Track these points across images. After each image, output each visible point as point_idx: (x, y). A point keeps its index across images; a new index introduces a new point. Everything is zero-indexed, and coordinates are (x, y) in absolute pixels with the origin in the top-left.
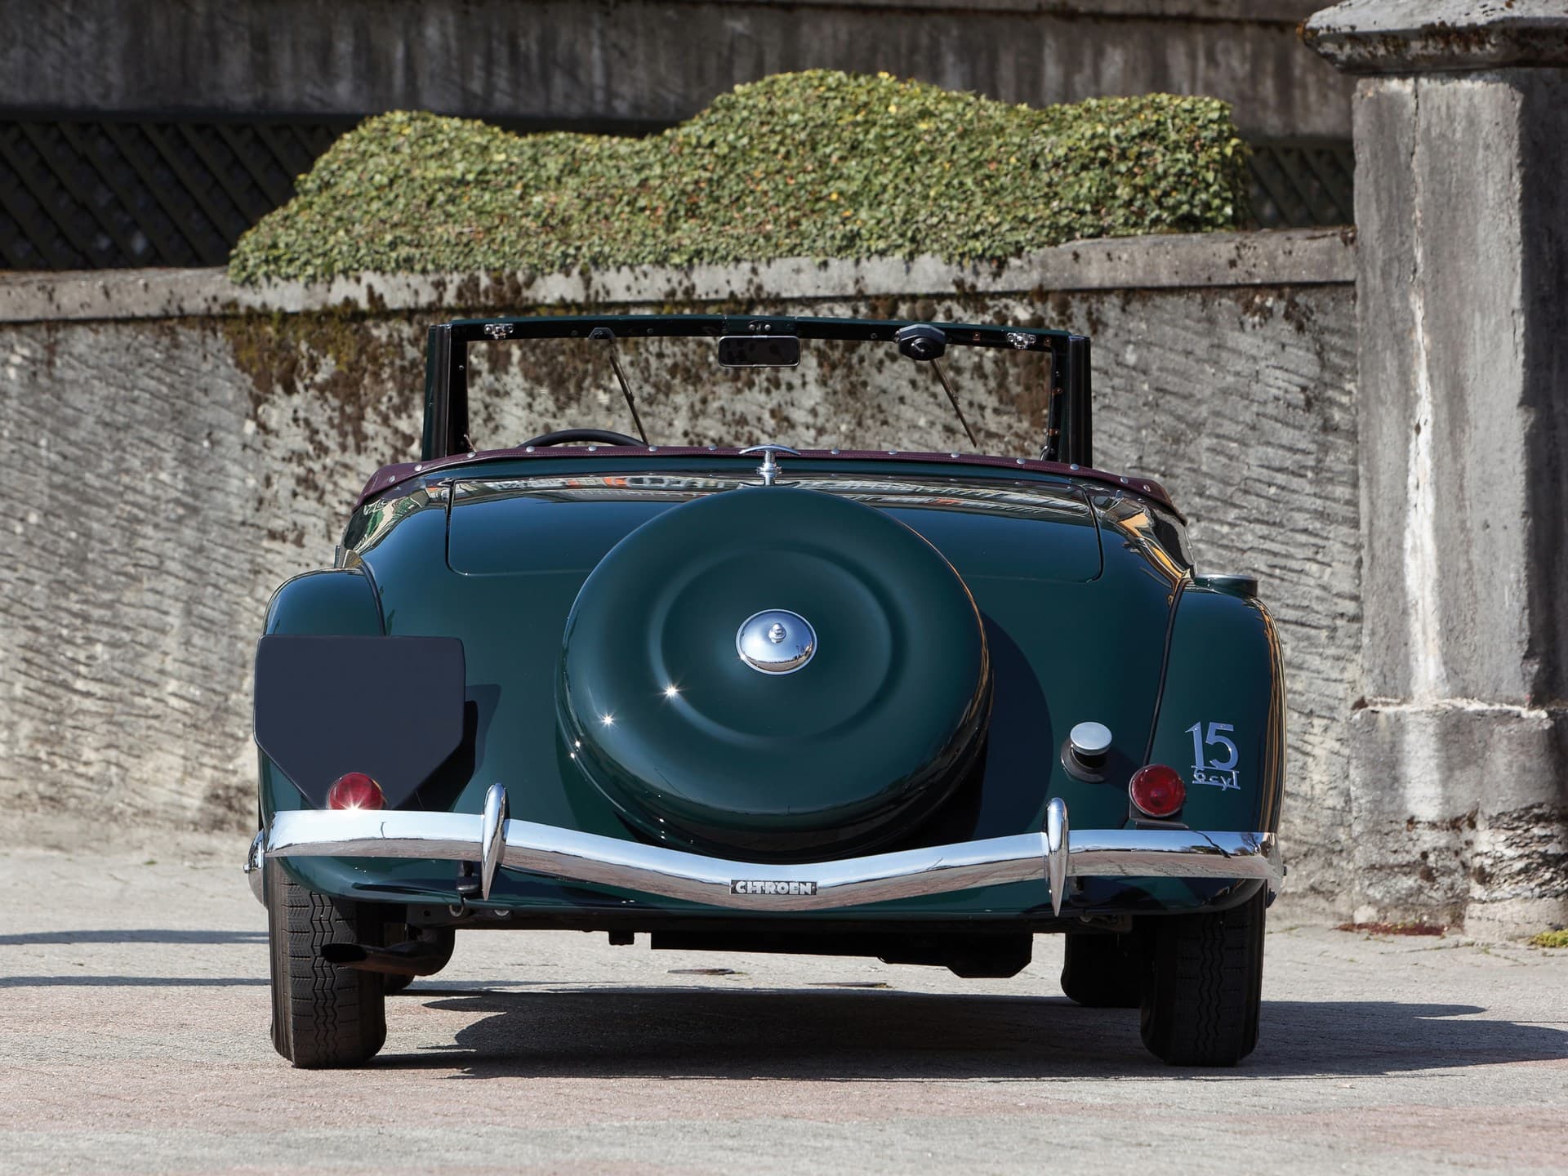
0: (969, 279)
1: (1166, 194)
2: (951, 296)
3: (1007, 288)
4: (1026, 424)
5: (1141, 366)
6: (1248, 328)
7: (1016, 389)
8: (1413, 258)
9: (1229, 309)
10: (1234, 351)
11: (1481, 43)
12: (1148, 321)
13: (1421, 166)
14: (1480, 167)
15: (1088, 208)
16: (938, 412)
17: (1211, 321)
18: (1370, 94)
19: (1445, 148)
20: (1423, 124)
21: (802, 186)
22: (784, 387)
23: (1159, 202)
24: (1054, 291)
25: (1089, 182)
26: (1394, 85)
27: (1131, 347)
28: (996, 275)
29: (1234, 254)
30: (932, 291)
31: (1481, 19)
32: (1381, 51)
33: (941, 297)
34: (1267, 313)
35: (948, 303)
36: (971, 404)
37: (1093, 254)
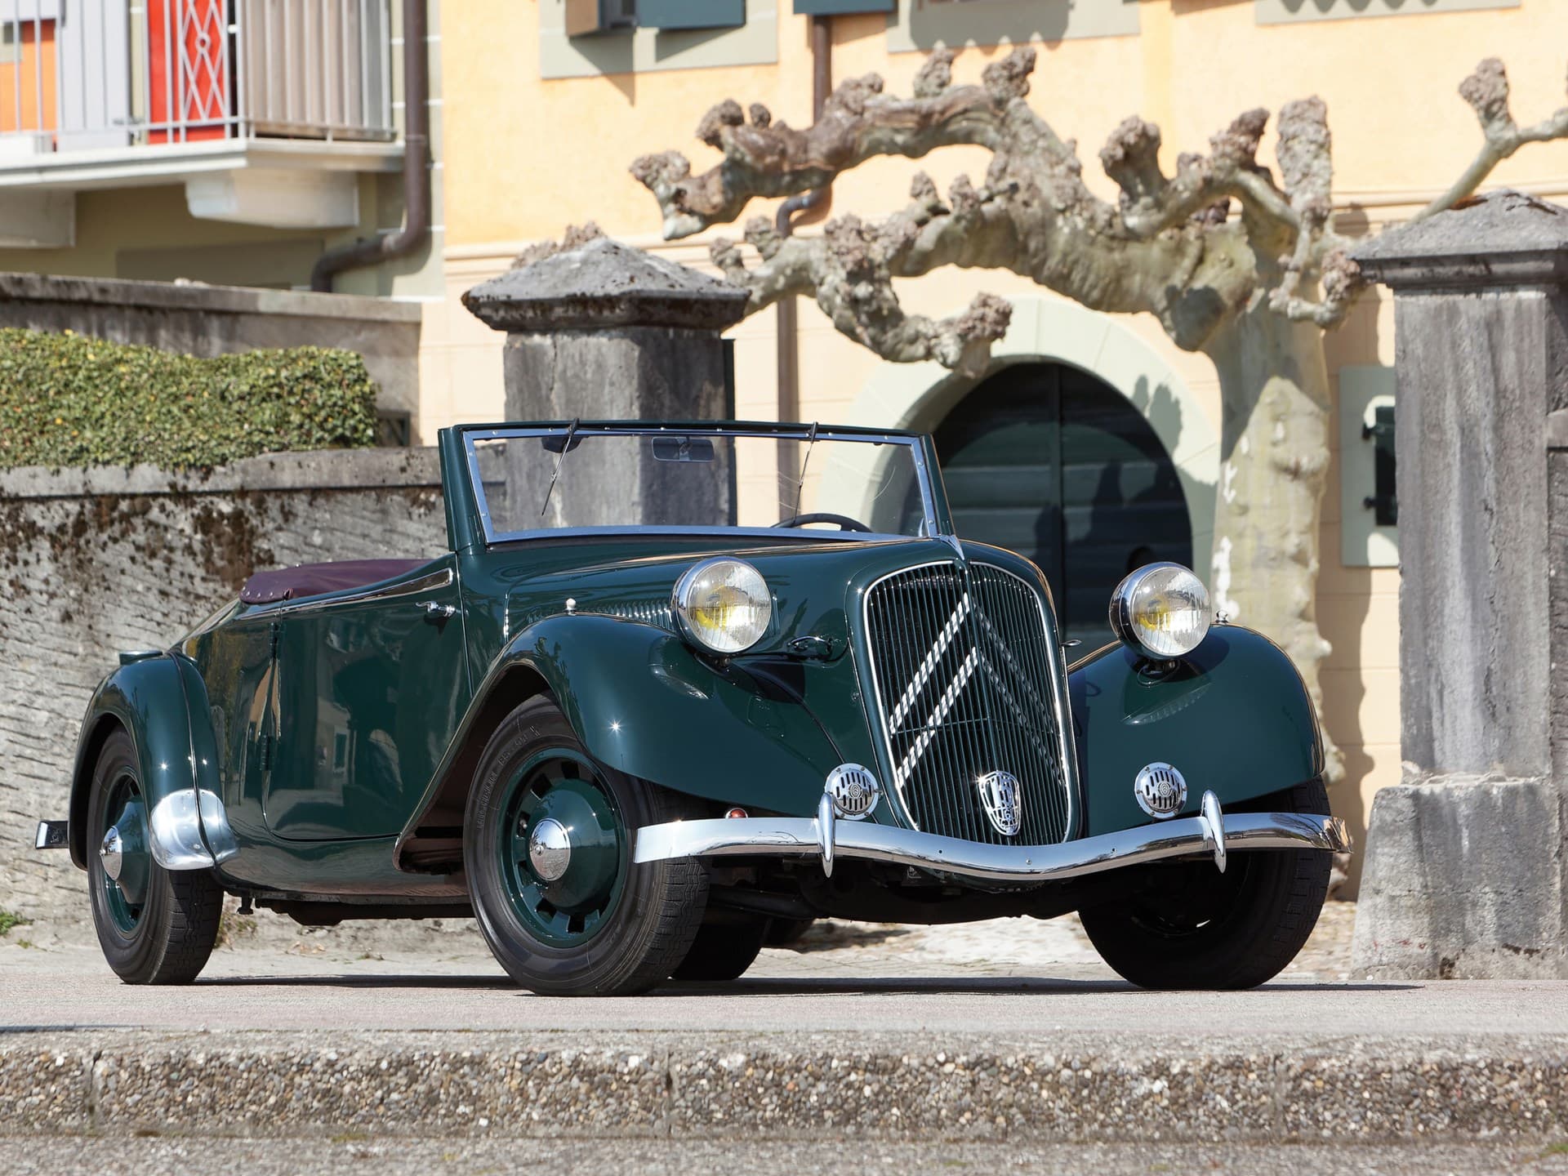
0: (181, 482)
1: (326, 420)
2: (164, 495)
3: (213, 488)
4: (228, 589)
5: (327, 545)
6: (415, 517)
7: (220, 563)
8: (552, 466)
9: (399, 504)
10: (403, 534)
11: (612, 307)
12: (331, 512)
13: (559, 397)
14: (607, 398)
15: (272, 430)
16: (153, 580)
17: (384, 512)
18: (518, 345)
19: (578, 385)
20: (560, 367)
21: (29, 414)
22: (21, 563)
23: (321, 426)
24: (253, 491)
25: (268, 412)
26: (537, 339)
27: (317, 532)
28: (205, 479)
29: (404, 463)
30: (149, 490)
31: (614, 291)
32: (530, 314)
33: (155, 495)
34: (430, 507)
35: (161, 500)
36: (182, 574)
37: (286, 463)
